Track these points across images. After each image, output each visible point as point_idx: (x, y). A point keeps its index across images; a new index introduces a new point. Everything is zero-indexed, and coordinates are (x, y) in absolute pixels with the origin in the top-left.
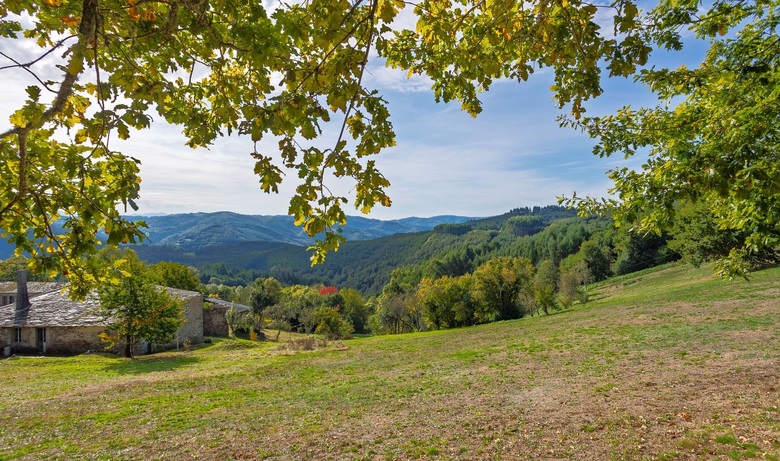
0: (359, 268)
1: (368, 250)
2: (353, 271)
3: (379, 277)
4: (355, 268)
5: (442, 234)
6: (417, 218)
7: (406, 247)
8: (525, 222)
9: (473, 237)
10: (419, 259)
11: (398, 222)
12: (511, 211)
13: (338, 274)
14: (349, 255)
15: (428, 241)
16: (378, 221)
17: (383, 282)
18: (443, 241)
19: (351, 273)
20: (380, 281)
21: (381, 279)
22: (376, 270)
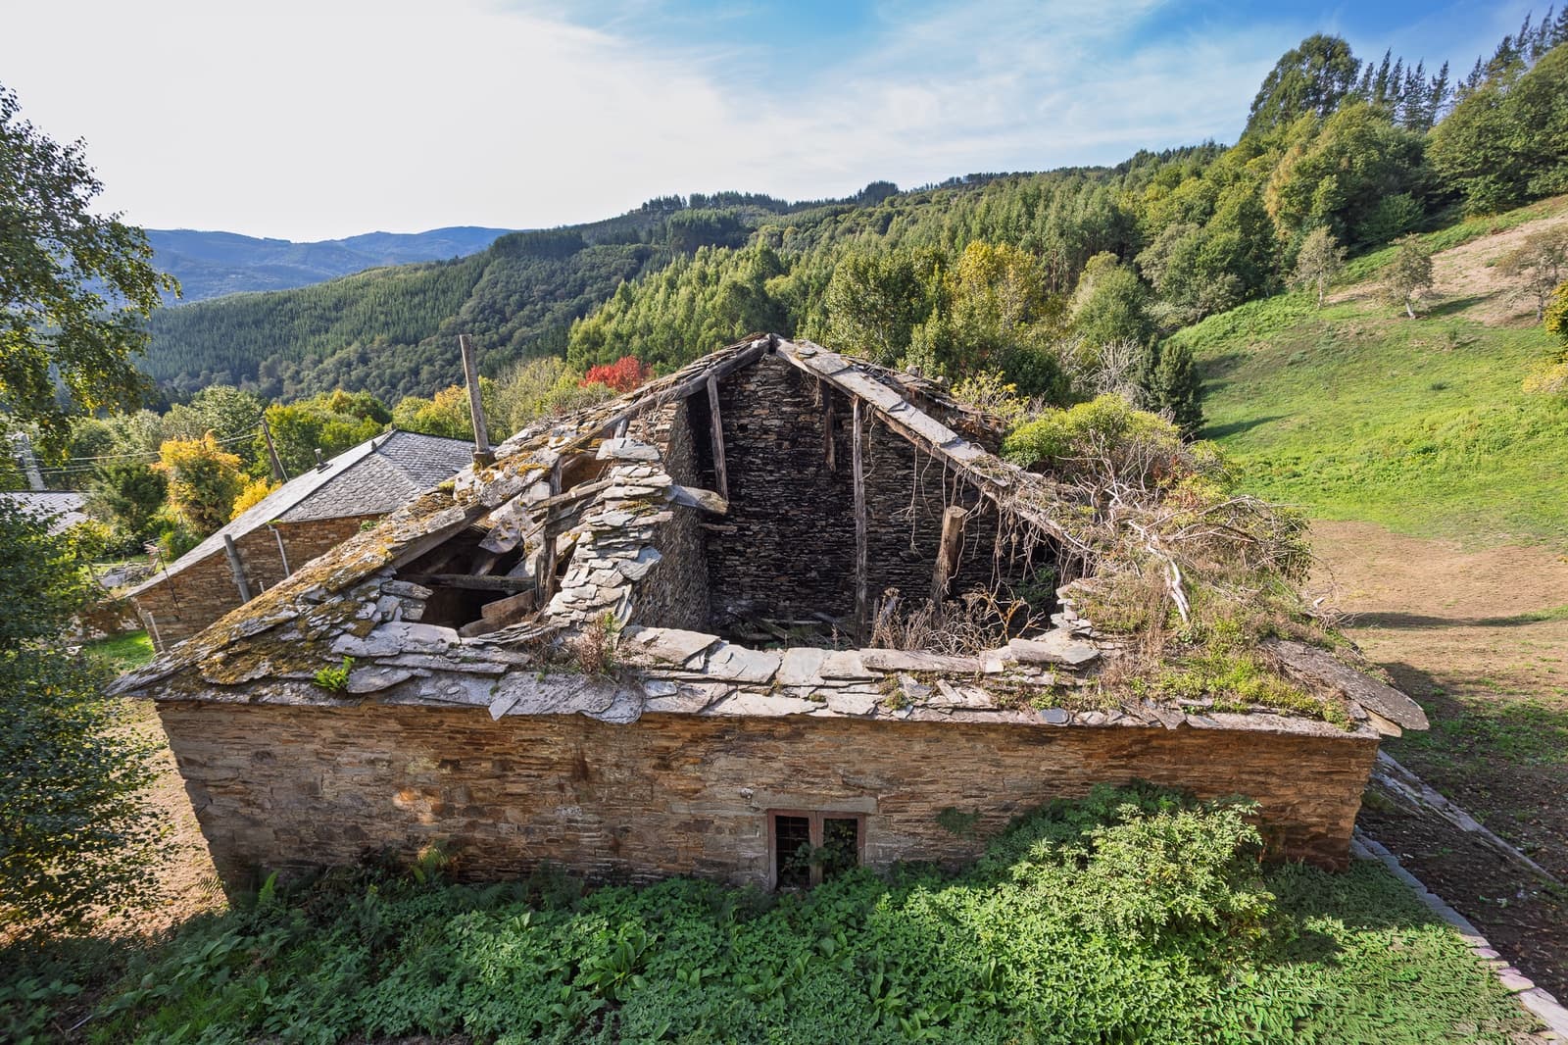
0: (309, 358)
1: (319, 311)
2: (293, 368)
3: (378, 376)
4: (298, 358)
5: (519, 257)
6: (389, 235)
7: (430, 294)
8: (707, 223)
9: (598, 260)
10: (474, 321)
11: (342, 244)
12: (645, 205)
13: (249, 380)
14: (267, 326)
15: (486, 277)
16: (286, 244)
17: (394, 386)
18: (525, 274)
19: (289, 374)
20: (383, 383)
21: (387, 377)
22: (364, 359)
